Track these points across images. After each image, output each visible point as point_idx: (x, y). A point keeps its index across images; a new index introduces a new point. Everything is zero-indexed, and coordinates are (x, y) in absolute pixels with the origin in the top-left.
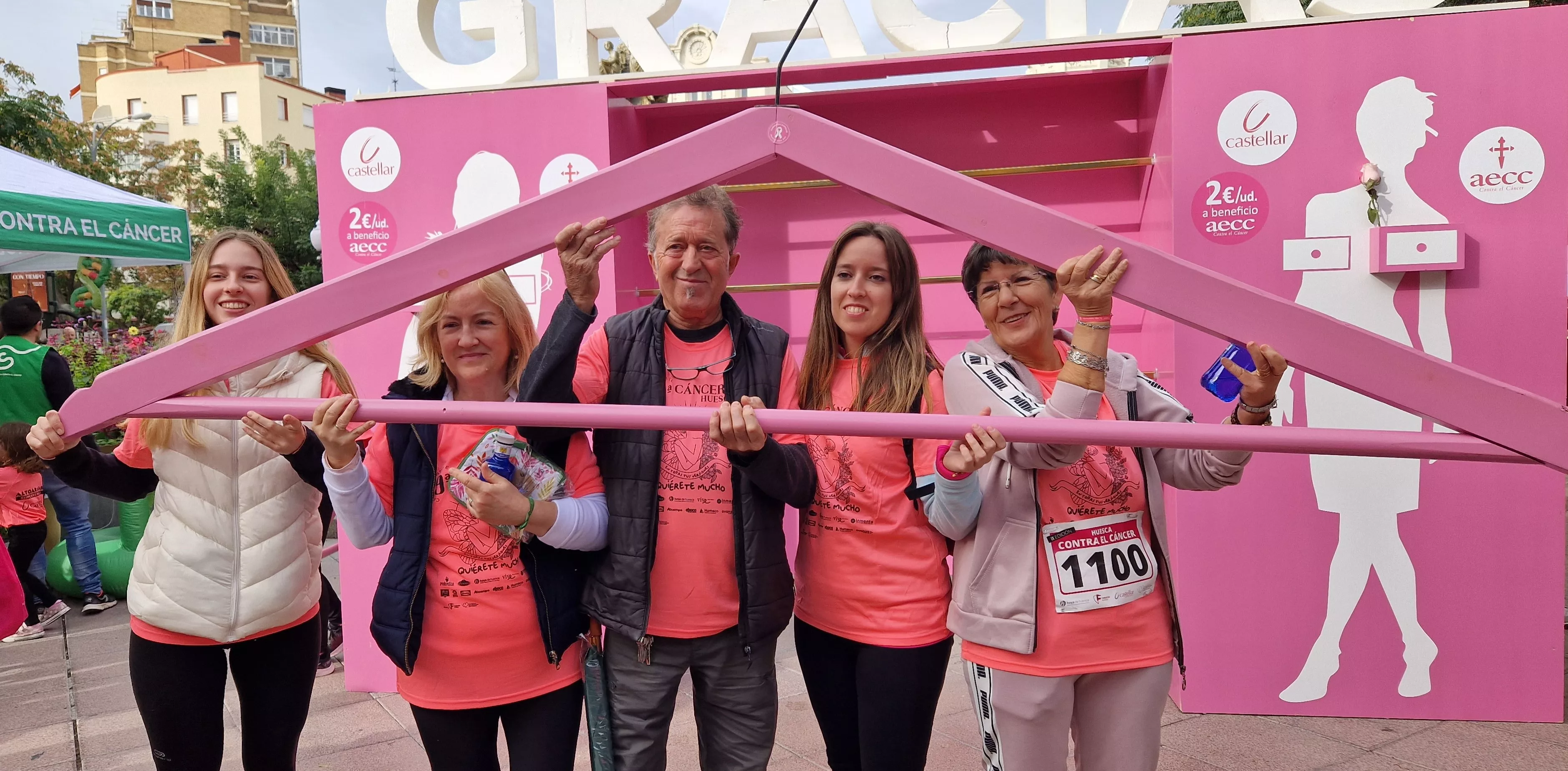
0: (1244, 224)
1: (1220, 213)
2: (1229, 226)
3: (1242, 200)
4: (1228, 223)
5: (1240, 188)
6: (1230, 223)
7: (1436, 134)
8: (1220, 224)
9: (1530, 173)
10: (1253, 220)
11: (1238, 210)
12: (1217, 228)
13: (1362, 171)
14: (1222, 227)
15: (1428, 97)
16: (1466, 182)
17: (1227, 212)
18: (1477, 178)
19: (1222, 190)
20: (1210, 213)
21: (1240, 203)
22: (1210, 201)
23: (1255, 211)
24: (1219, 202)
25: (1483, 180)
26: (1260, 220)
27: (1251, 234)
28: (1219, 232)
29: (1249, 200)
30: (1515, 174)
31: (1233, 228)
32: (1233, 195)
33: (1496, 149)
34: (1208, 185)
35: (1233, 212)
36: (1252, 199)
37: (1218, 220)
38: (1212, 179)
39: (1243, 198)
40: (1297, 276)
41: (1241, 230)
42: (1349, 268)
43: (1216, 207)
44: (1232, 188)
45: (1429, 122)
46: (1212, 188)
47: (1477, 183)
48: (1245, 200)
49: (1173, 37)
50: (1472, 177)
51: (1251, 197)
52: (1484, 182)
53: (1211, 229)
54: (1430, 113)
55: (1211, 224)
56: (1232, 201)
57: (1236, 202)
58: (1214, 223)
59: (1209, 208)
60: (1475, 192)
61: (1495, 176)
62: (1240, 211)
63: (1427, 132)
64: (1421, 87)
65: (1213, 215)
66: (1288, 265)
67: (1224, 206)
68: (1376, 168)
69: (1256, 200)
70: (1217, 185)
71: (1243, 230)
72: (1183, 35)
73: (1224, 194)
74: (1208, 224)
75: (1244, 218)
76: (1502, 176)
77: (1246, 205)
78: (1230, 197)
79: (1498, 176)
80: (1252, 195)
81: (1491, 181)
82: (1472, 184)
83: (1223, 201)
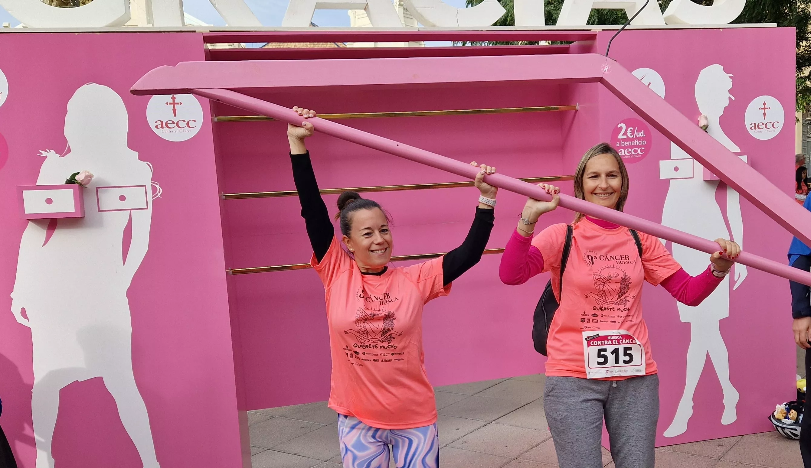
0: (639, 150)
1: (625, 144)
2: (631, 152)
3: (637, 136)
4: (630, 150)
5: (636, 128)
6: (632, 150)
7: (733, 98)
8: (626, 151)
9: (778, 122)
10: (643, 148)
11: (636, 142)
12: (624, 153)
13: (699, 119)
14: (627, 152)
15: (729, 77)
16: (748, 127)
17: (630, 143)
18: (753, 125)
19: (627, 130)
20: (620, 144)
21: (636, 138)
22: (620, 136)
23: (644, 143)
24: (625, 137)
25: (756, 126)
26: (647, 148)
27: (643, 156)
28: (626, 155)
29: (641, 136)
30: (771, 123)
31: (633, 153)
32: (633, 132)
33: (762, 109)
34: (619, 126)
35: (632, 143)
36: (643, 135)
37: (624, 148)
38: (621, 123)
39: (638, 135)
40: (667, 182)
41: (637, 155)
42: (693, 178)
43: (624, 140)
44: (632, 128)
45: (730, 91)
46: (621, 128)
47: (753, 128)
48: (639, 136)
49: (598, 30)
50: (751, 124)
51: (642, 134)
52: (757, 127)
53: (621, 153)
54: (730, 86)
55: (621, 151)
56: (632, 136)
57: (634, 137)
58: (623, 150)
59: (620, 140)
60: (753, 133)
61: (762, 124)
62: (637, 143)
63: (729, 97)
64: (726, 71)
65: (622, 145)
66: (662, 176)
67: (628, 139)
68: (706, 118)
69: (645, 136)
70: (623, 126)
71: (638, 154)
72: (603, 30)
73: (628, 131)
74: (620, 150)
75: (639, 147)
76: (765, 124)
77: (639, 139)
78: (631, 134)
79: (763, 124)
80: (643, 133)
81: (760, 127)
82: (751, 128)
83: (627, 136)
